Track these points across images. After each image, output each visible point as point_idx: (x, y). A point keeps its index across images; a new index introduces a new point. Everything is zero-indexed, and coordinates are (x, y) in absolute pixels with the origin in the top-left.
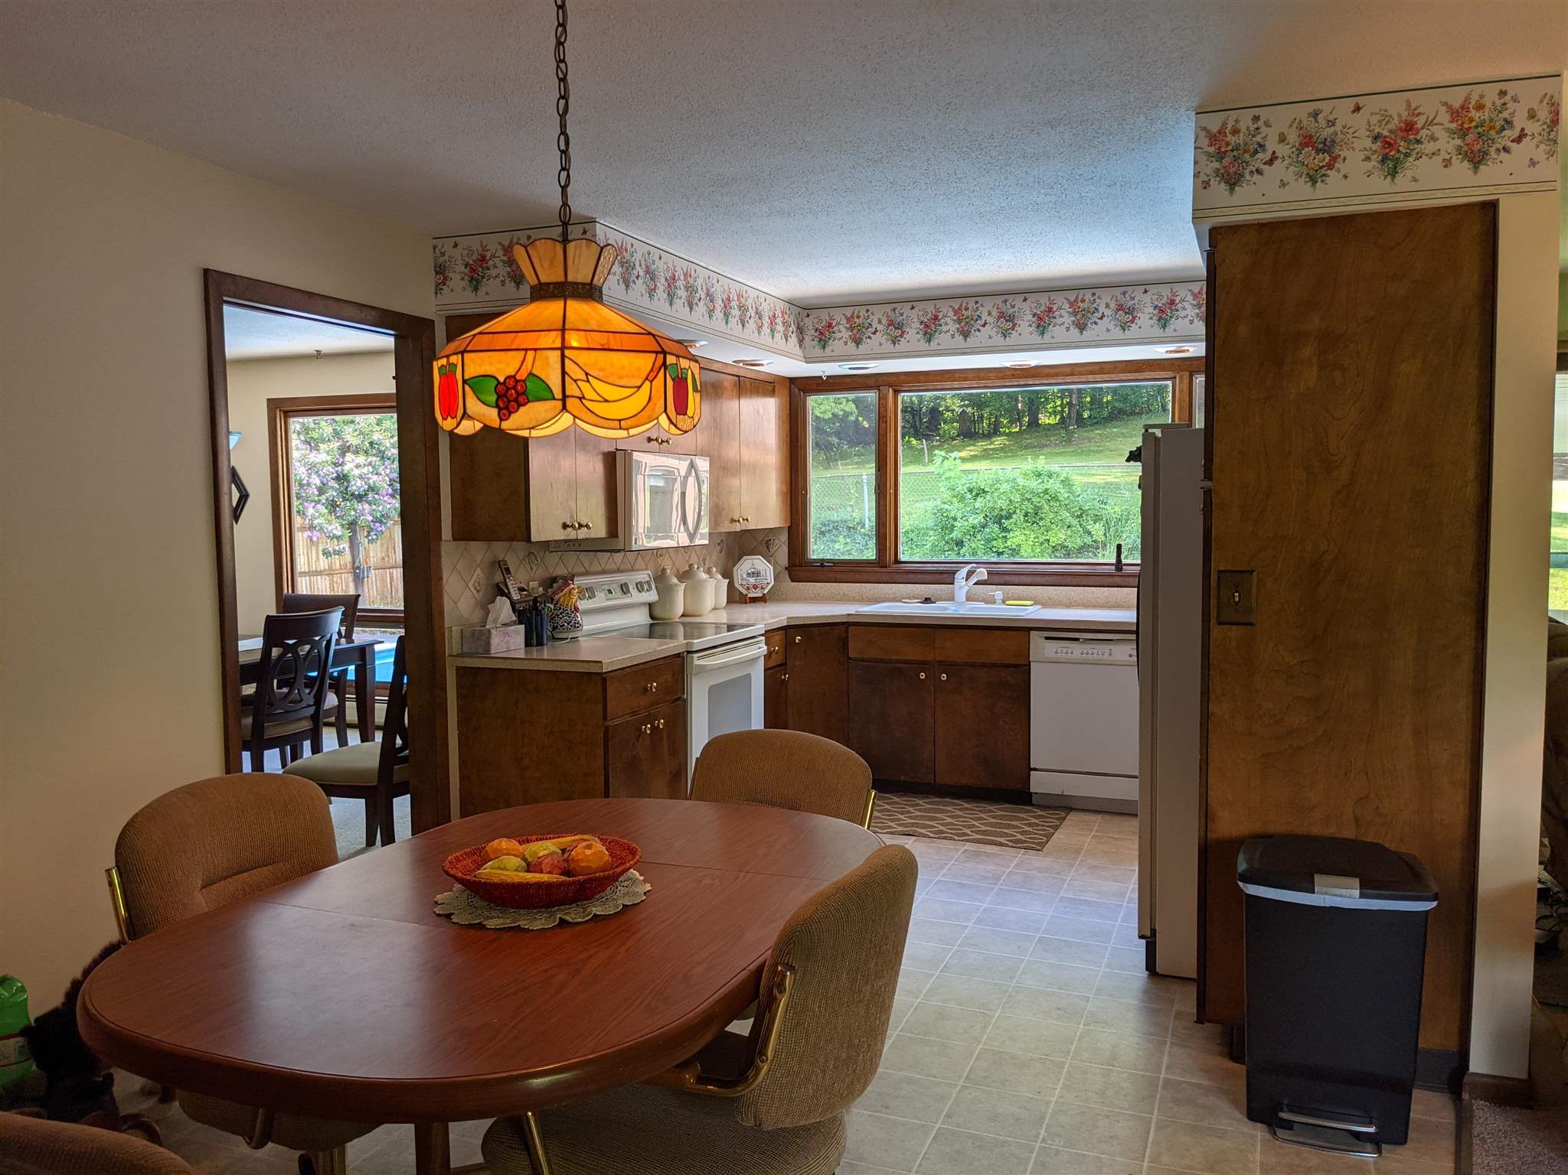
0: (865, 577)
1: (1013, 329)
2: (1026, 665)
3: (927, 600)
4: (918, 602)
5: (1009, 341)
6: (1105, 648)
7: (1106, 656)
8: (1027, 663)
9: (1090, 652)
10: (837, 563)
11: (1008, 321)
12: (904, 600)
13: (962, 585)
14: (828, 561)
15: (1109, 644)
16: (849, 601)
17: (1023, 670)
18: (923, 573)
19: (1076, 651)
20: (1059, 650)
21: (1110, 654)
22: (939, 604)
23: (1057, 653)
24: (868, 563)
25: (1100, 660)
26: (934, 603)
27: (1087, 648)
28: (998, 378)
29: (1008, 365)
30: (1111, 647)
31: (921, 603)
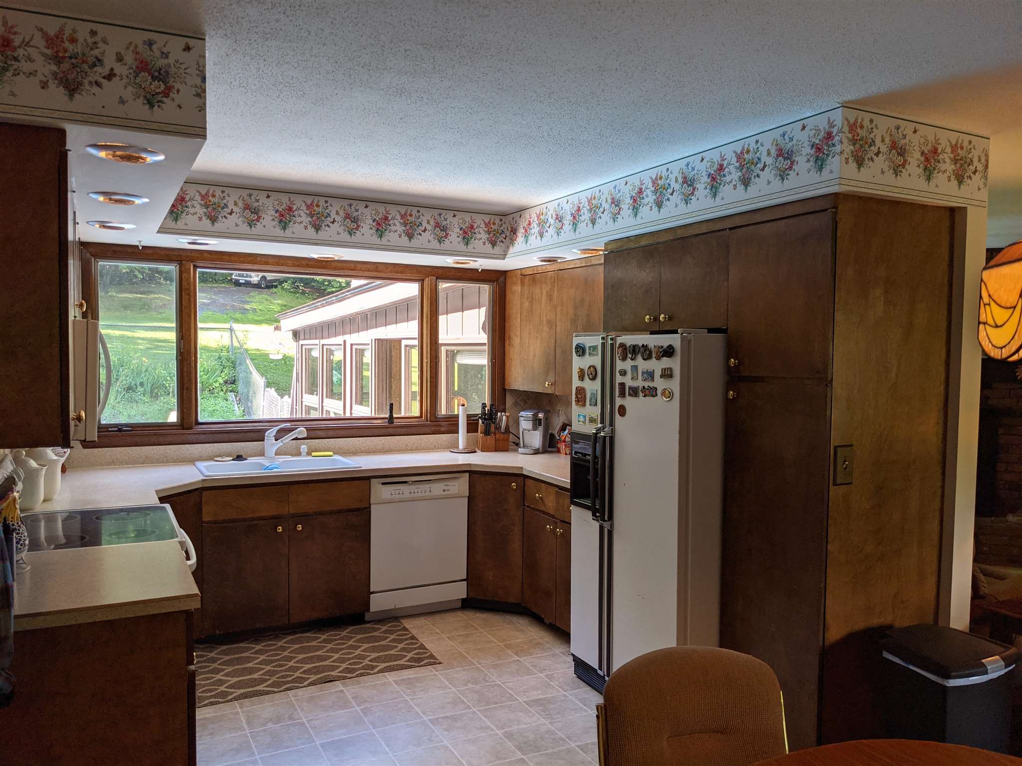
0: (168, 439)
1: (357, 229)
2: (366, 508)
3: (239, 458)
4: (230, 460)
5: (354, 239)
6: (426, 486)
7: (427, 494)
8: (368, 506)
9: (416, 491)
10: (134, 427)
11: (353, 223)
12: (215, 459)
13: (270, 444)
14: (126, 425)
15: (429, 484)
16: (153, 463)
17: (363, 513)
18: (229, 432)
19: (405, 491)
20: (393, 493)
21: (430, 491)
22: (251, 460)
23: (392, 495)
24: (171, 425)
25: (424, 497)
26: (246, 459)
27: (413, 488)
28: (295, 266)
29: (315, 256)
30: (430, 485)
31: (233, 460)
